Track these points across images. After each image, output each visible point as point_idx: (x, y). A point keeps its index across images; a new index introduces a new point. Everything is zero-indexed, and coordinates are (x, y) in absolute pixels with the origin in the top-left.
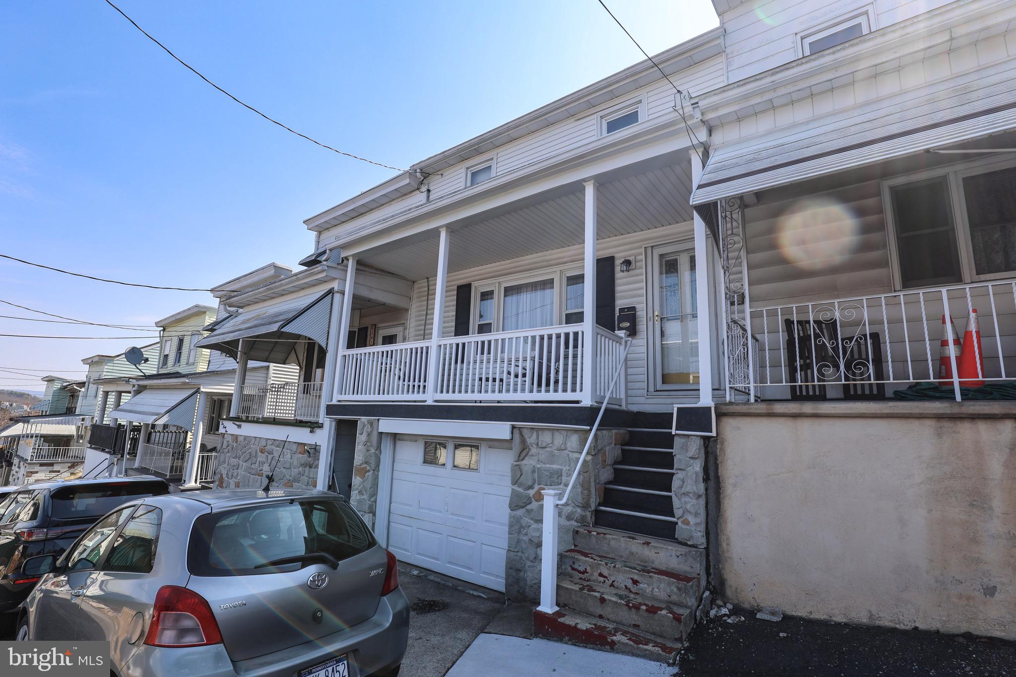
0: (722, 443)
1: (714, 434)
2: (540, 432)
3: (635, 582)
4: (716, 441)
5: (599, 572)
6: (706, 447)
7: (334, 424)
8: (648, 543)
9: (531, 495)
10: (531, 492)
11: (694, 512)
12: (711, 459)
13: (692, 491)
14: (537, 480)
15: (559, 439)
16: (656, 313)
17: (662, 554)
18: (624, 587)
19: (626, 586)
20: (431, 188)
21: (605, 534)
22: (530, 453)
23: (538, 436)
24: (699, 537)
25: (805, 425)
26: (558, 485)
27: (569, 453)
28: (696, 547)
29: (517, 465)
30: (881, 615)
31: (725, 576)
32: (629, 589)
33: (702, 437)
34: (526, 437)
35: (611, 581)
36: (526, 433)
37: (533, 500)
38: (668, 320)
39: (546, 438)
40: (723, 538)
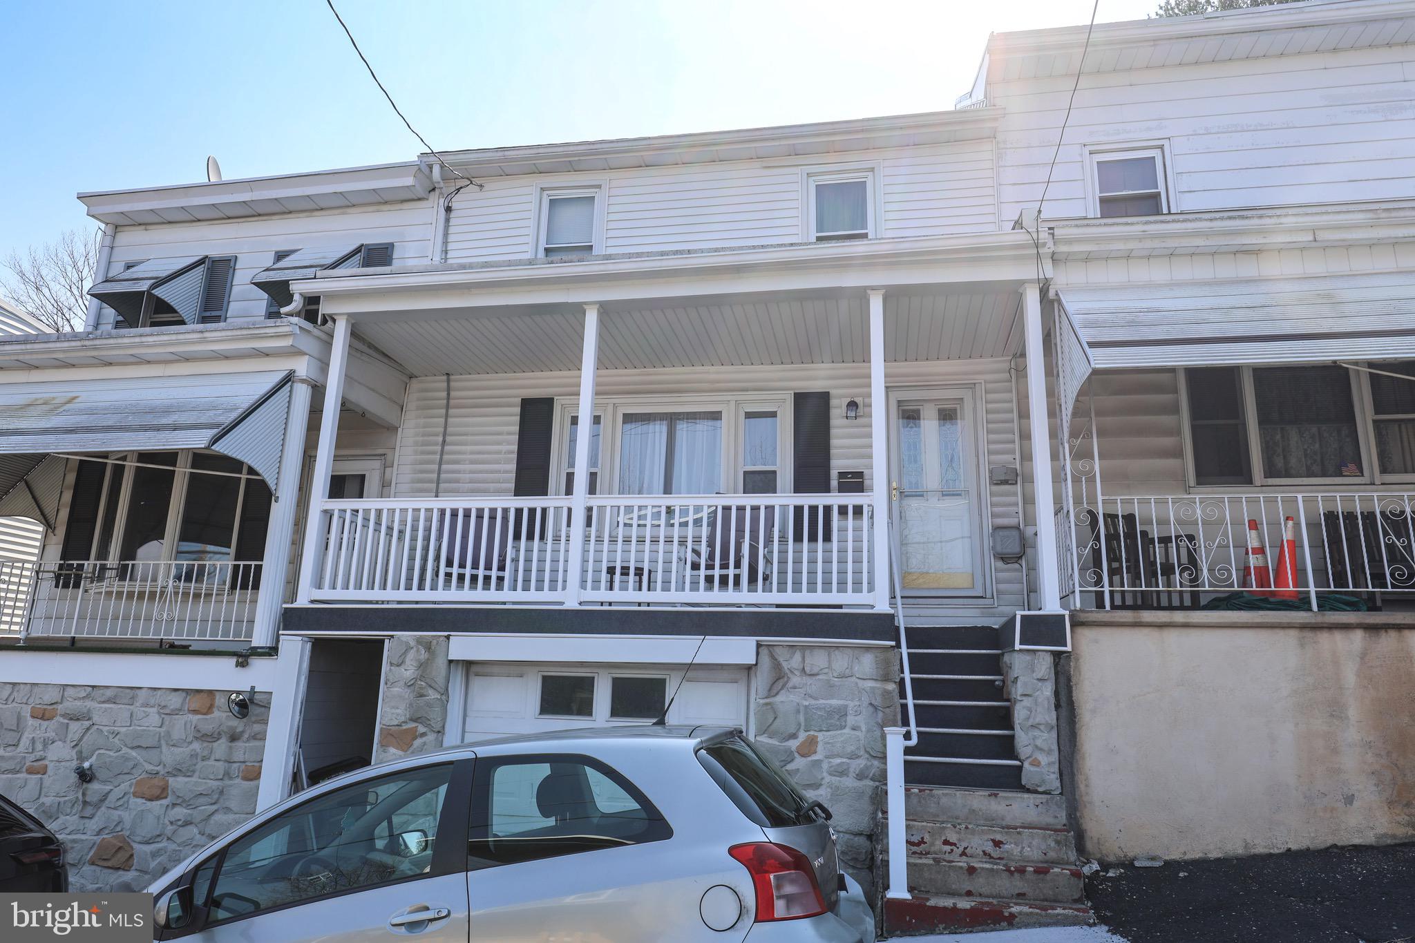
0: (1077, 660)
1: (1069, 648)
2: (807, 652)
3: (997, 844)
4: (1069, 657)
5: (943, 838)
6: (1056, 665)
7: (309, 646)
8: (996, 795)
9: (794, 748)
10: (793, 744)
11: (1046, 749)
12: (1062, 680)
13: (1043, 722)
14: (803, 724)
15: (841, 662)
16: (894, 485)
17: (1015, 806)
18: (981, 853)
19: (984, 851)
20: (454, 205)
21: (931, 790)
22: (790, 684)
23: (803, 658)
24: (1053, 782)
25: (1172, 636)
26: (841, 729)
27: (857, 680)
28: (1050, 794)
29: (767, 704)
30: (1256, 842)
31: (1084, 826)
32: (990, 855)
33: (1052, 652)
34: (781, 659)
35: (961, 849)
36: (782, 655)
37: (796, 755)
38: (907, 496)
39: (817, 660)
40: (1080, 779)
